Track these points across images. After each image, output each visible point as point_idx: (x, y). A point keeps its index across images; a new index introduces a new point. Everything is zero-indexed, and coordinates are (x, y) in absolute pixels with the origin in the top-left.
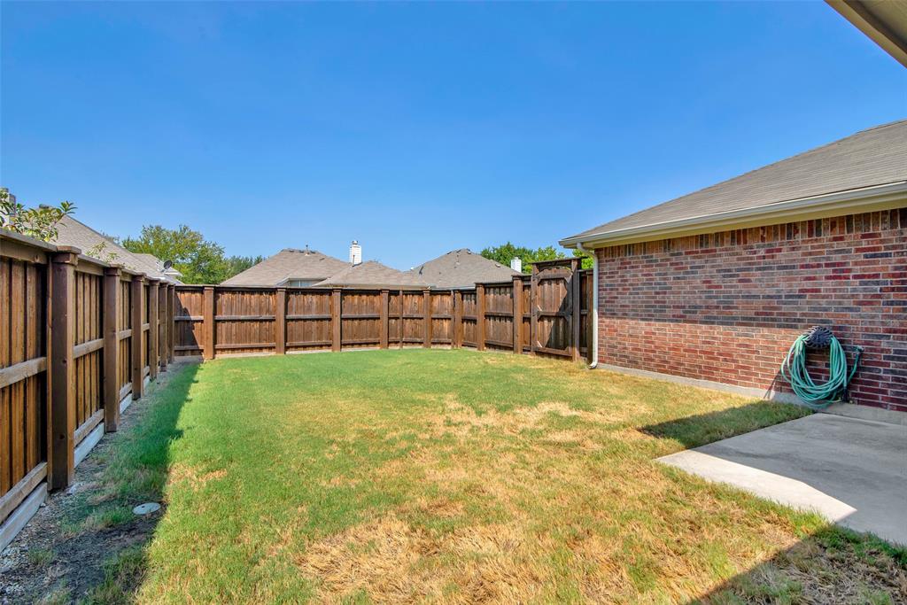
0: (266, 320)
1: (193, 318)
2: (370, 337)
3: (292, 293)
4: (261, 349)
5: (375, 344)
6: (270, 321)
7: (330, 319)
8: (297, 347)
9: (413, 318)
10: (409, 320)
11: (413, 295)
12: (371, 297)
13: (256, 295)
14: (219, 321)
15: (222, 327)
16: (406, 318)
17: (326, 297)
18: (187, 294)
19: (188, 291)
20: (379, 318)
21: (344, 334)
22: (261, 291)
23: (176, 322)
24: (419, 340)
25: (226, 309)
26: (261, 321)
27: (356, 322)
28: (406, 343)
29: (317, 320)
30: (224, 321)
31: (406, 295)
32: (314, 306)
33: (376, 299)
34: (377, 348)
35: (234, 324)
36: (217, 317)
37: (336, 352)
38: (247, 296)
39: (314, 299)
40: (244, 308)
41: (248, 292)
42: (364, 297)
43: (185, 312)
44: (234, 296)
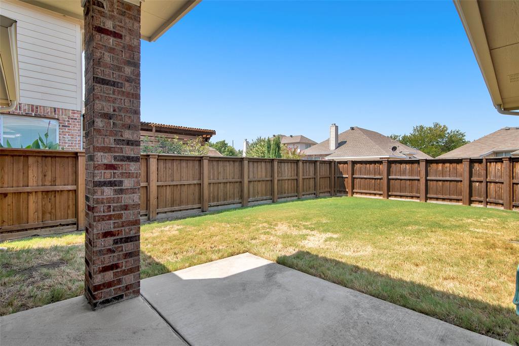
0: (378, 179)
1: (344, 176)
2: (453, 195)
3: (393, 163)
4: (375, 194)
5: (458, 200)
6: (380, 179)
7: (419, 180)
8: (396, 196)
9: (496, 183)
10: (493, 184)
11: (496, 162)
12: (454, 165)
13: (373, 165)
14: (355, 178)
15: (357, 181)
16: (490, 182)
17: (416, 165)
18: (342, 165)
19: (342, 163)
20: (461, 181)
21: (430, 190)
22: (375, 162)
23: (338, 177)
24: (501, 202)
25: (359, 172)
26: (375, 179)
27: (440, 183)
28: (491, 203)
29: (410, 180)
30: (357, 178)
31: (490, 162)
32: (408, 171)
33: (459, 166)
34: (460, 204)
35: (362, 180)
36: (354, 176)
37: (422, 201)
38: (368, 165)
39: (408, 166)
40: (366, 172)
41: (368, 163)
42: (447, 165)
43: (341, 173)
44: (362, 165)
